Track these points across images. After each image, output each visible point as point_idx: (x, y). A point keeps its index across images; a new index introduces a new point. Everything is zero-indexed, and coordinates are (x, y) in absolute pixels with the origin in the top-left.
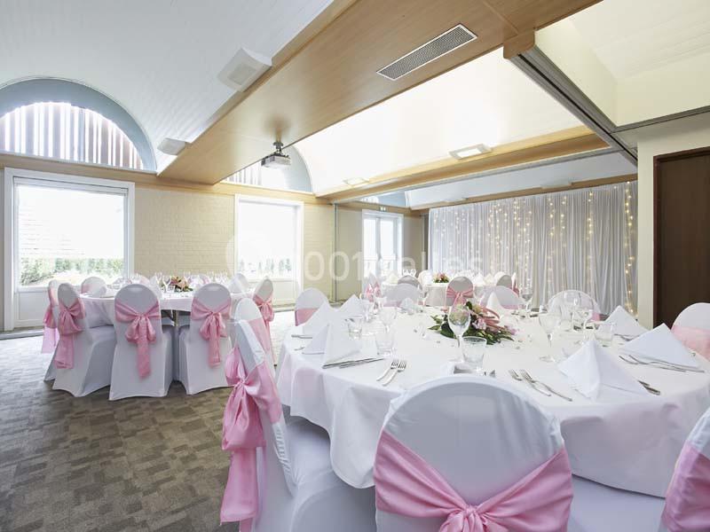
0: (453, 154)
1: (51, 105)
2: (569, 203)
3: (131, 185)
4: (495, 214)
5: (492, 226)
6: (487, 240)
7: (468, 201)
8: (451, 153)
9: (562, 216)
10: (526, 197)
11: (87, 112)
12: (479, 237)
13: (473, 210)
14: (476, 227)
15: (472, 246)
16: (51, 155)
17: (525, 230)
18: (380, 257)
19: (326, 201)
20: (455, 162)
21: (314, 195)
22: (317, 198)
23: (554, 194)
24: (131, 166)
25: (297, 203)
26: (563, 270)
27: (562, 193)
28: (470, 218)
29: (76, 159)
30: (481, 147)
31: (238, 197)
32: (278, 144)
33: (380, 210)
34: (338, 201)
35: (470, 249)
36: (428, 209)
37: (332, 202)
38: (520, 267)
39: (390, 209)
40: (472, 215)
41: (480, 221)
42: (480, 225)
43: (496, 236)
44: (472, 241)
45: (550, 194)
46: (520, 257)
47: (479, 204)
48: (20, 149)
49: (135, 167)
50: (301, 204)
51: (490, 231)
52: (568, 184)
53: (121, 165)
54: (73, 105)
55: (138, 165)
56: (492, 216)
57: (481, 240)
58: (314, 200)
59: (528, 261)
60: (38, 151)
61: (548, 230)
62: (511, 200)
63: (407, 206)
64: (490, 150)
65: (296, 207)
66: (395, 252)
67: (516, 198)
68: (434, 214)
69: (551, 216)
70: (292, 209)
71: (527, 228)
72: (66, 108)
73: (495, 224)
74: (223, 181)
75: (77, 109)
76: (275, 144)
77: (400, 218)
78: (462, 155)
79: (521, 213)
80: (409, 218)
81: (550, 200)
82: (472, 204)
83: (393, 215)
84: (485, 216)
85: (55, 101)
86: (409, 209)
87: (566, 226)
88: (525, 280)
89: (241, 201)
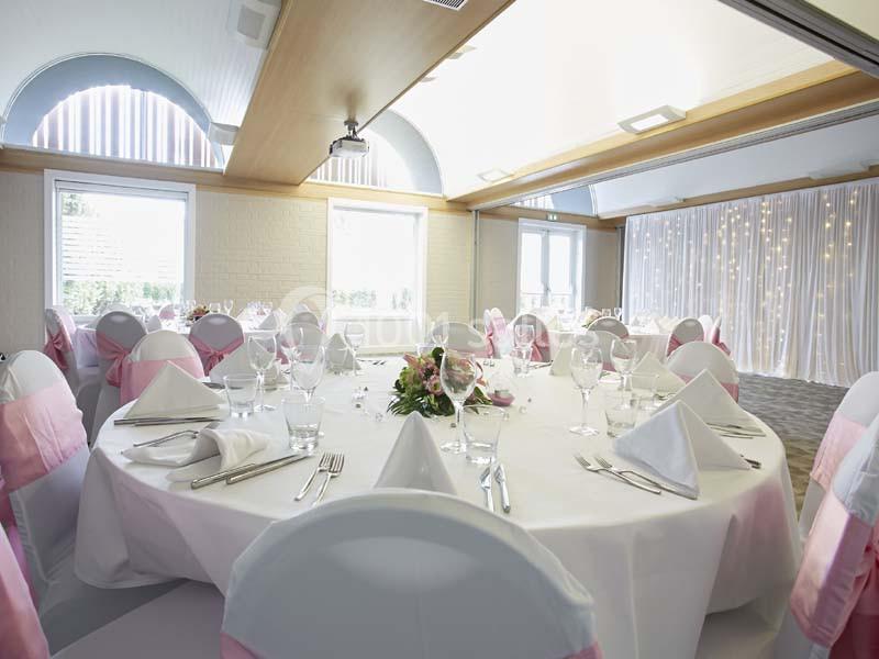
0: (625, 125)
1: (109, 89)
2: (862, 200)
3: (192, 188)
4: (729, 222)
5: (724, 242)
6: (714, 266)
7: (686, 203)
8: (622, 125)
9: (848, 224)
10: (783, 195)
11: (151, 95)
12: (703, 261)
13: (693, 217)
14: (699, 245)
15: (691, 274)
16: (108, 154)
17: (779, 249)
18: (547, 289)
19: (461, 205)
20: (632, 138)
21: (444, 198)
22: (449, 201)
23: (833, 187)
24: (203, 165)
25: (419, 209)
26: (844, 316)
27: (849, 185)
28: (689, 229)
29: (137, 157)
30: (665, 111)
31: (333, 201)
32: (351, 123)
33: (547, 219)
34: (481, 206)
35: (688, 279)
36: (625, 218)
37: (471, 208)
38: (769, 311)
39: (566, 218)
40: (693, 226)
41: (705, 235)
42: (705, 242)
43: (729, 258)
44: (691, 266)
45: (825, 188)
46: (769, 294)
47: (704, 207)
48: (75, 148)
49: (208, 165)
50: (424, 210)
51: (720, 253)
52: (860, 169)
53: (191, 164)
54: (133, 88)
55: (212, 163)
56: (724, 227)
57: (706, 265)
58: (444, 205)
59: (782, 301)
60: (95, 150)
61: (820, 248)
62: (757, 200)
63: (594, 213)
64: (683, 116)
65: (417, 215)
66: (573, 282)
67: (767, 197)
68: (634, 224)
69: (828, 225)
70: (413, 219)
71: (782, 244)
72: (125, 91)
73: (729, 241)
74: (309, 179)
75: (138, 92)
76: (346, 123)
77: (582, 231)
78: (639, 126)
79: (775, 221)
80: (594, 232)
81: (826, 197)
82: (693, 208)
83: (570, 228)
84: (712, 227)
85: (112, 83)
86: (597, 217)
87: (854, 242)
88: (777, 332)
89: (336, 207)
